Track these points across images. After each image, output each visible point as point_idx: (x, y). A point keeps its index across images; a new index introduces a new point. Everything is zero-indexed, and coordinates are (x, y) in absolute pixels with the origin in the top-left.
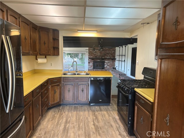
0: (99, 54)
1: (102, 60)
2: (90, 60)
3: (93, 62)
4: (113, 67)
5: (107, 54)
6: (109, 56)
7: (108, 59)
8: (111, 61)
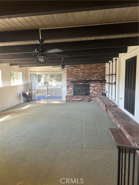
0: (81, 74)
1: (86, 83)
2: (68, 82)
3: (74, 85)
4: (103, 92)
5: (93, 75)
6: (95, 77)
7: (95, 81)
8: (99, 84)
